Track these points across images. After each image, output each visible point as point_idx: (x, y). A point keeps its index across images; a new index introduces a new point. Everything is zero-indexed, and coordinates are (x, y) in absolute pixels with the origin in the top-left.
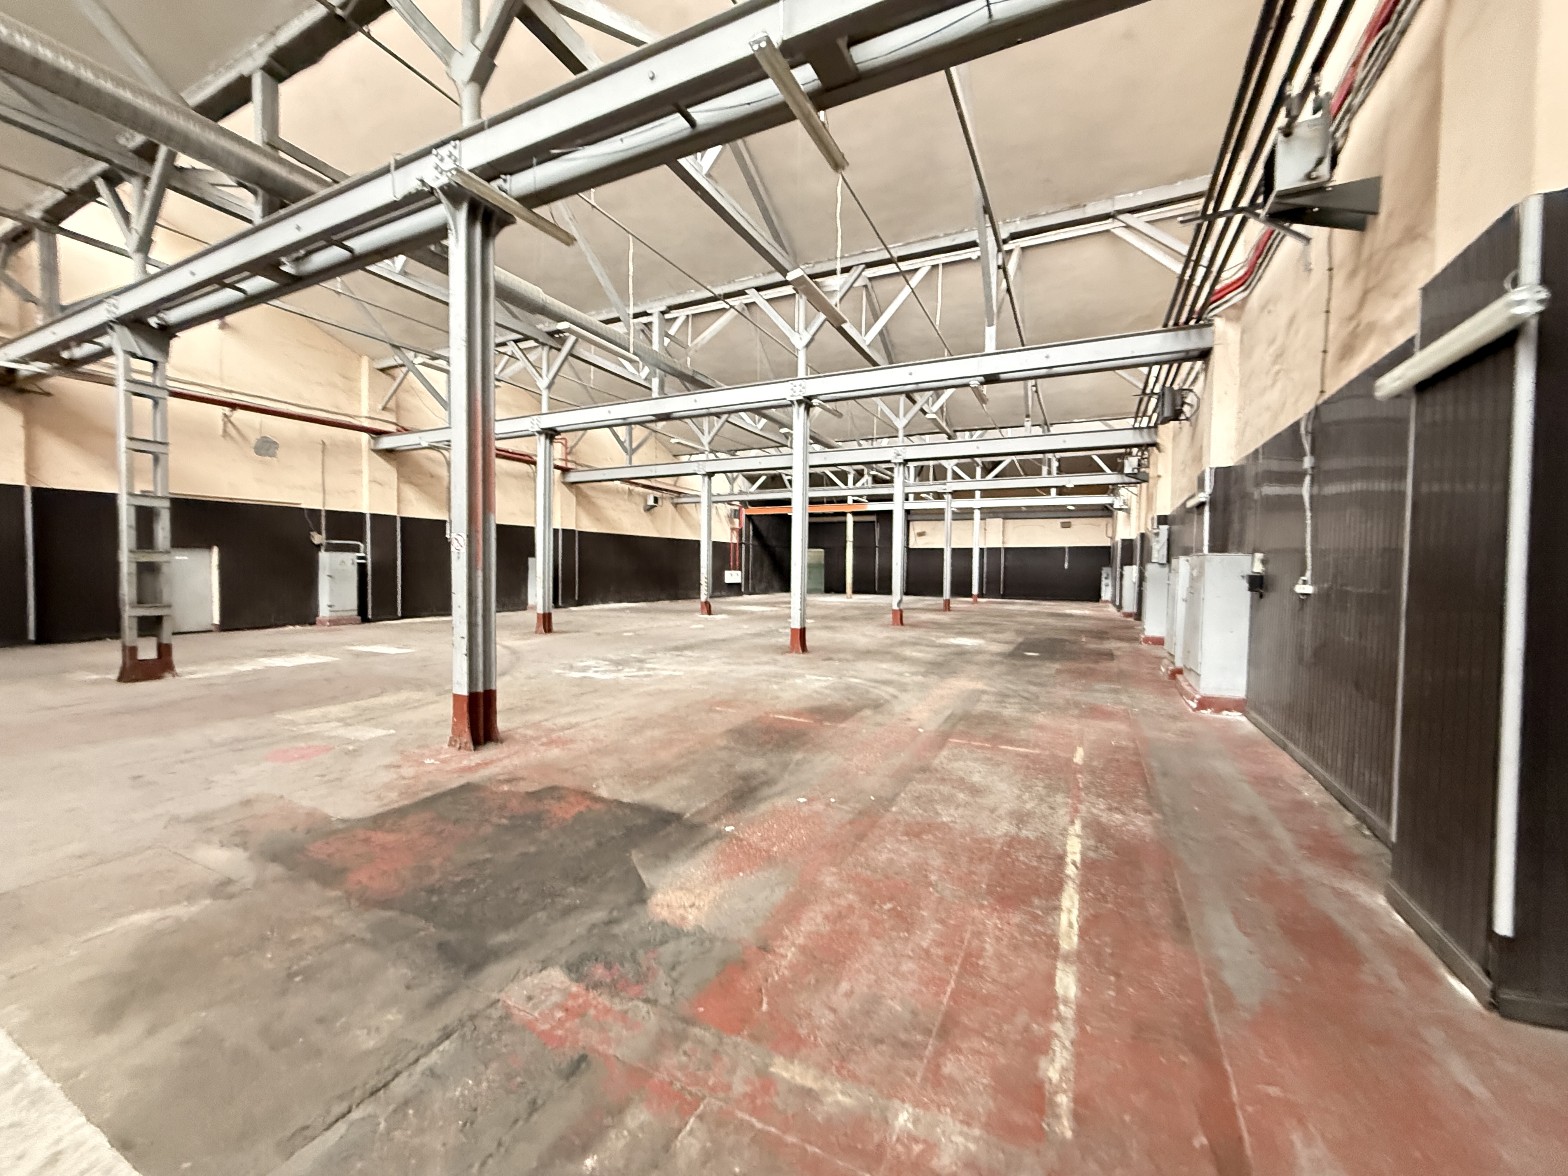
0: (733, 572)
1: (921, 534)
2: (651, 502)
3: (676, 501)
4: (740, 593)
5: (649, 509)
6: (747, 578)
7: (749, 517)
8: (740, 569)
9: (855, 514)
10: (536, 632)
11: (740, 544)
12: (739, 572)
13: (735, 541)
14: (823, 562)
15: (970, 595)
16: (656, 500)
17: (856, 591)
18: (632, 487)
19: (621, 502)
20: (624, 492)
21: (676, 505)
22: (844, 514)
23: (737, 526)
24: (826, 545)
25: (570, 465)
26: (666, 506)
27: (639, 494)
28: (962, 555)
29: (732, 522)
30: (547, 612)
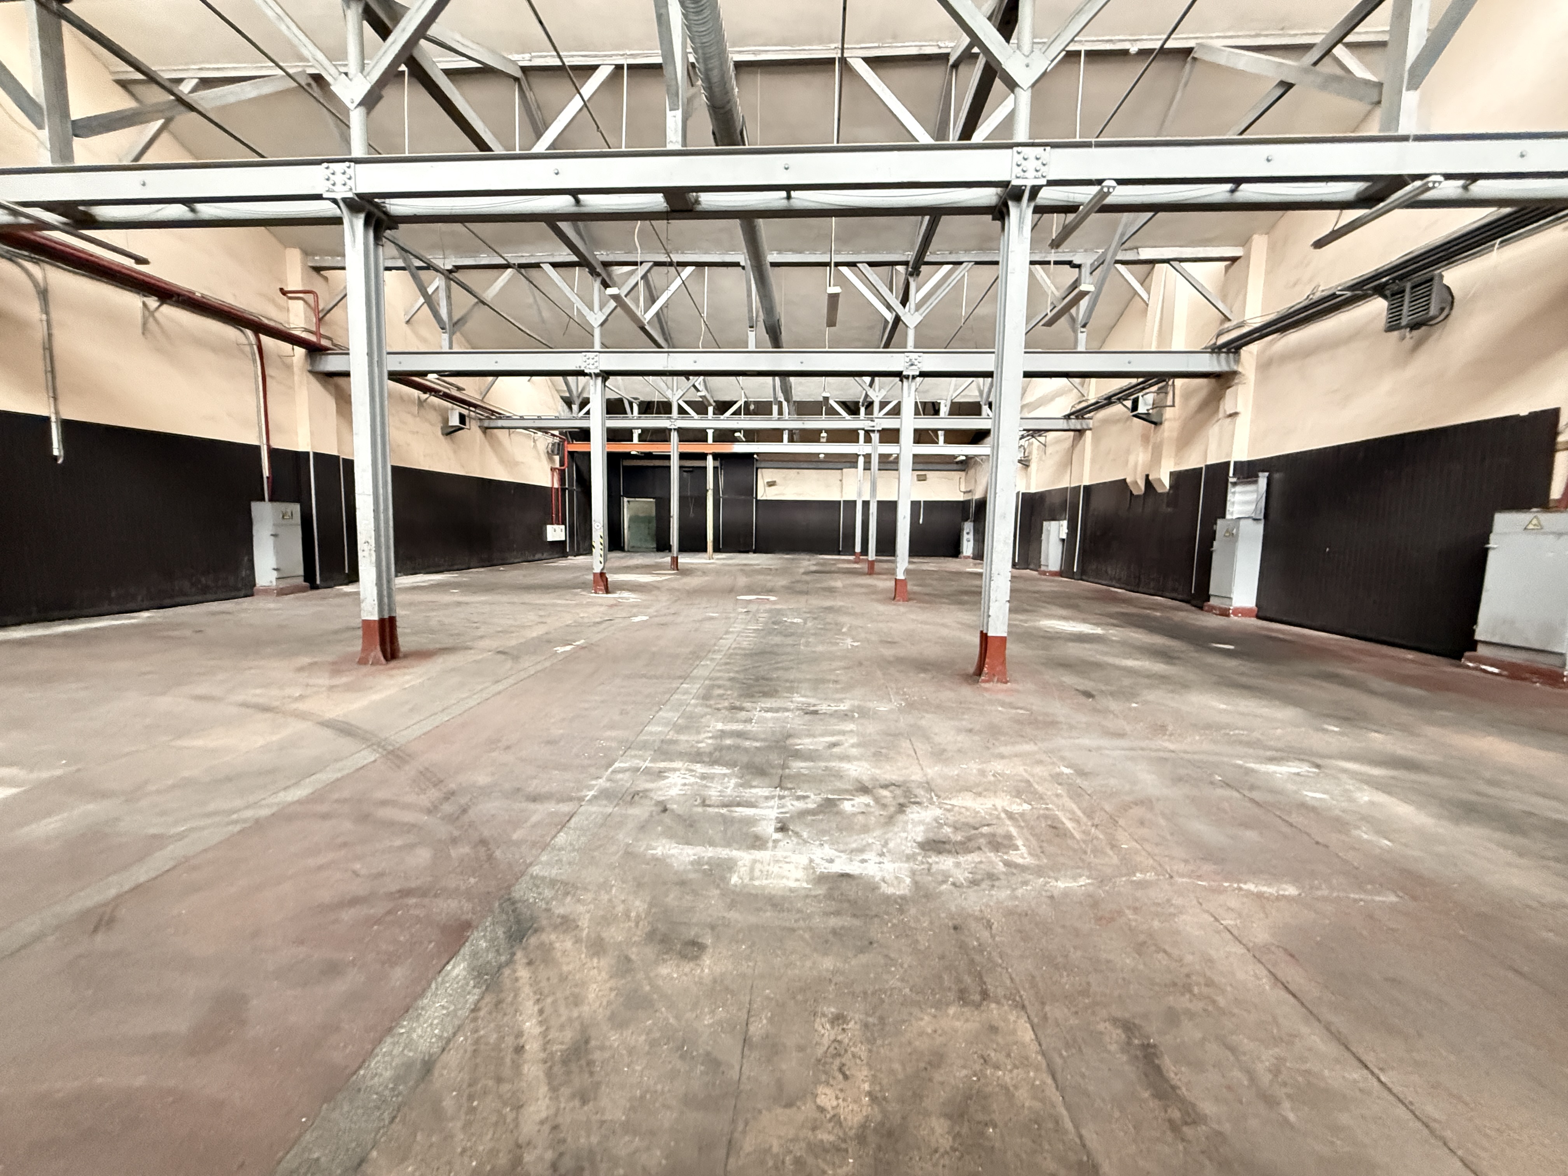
0: (556, 526)
1: (771, 484)
2: (455, 421)
3: (486, 423)
4: (564, 555)
5: (450, 432)
6: (571, 533)
7: (572, 454)
8: (564, 523)
11: (563, 490)
12: (563, 527)
13: (556, 485)
14: (654, 514)
16: (462, 418)
18: (424, 396)
19: (409, 419)
21: (485, 430)
23: (557, 465)
24: (658, 495)
25: (324, 342)
26: (473, 431)
27: (434, 407)
29: (551, 460)
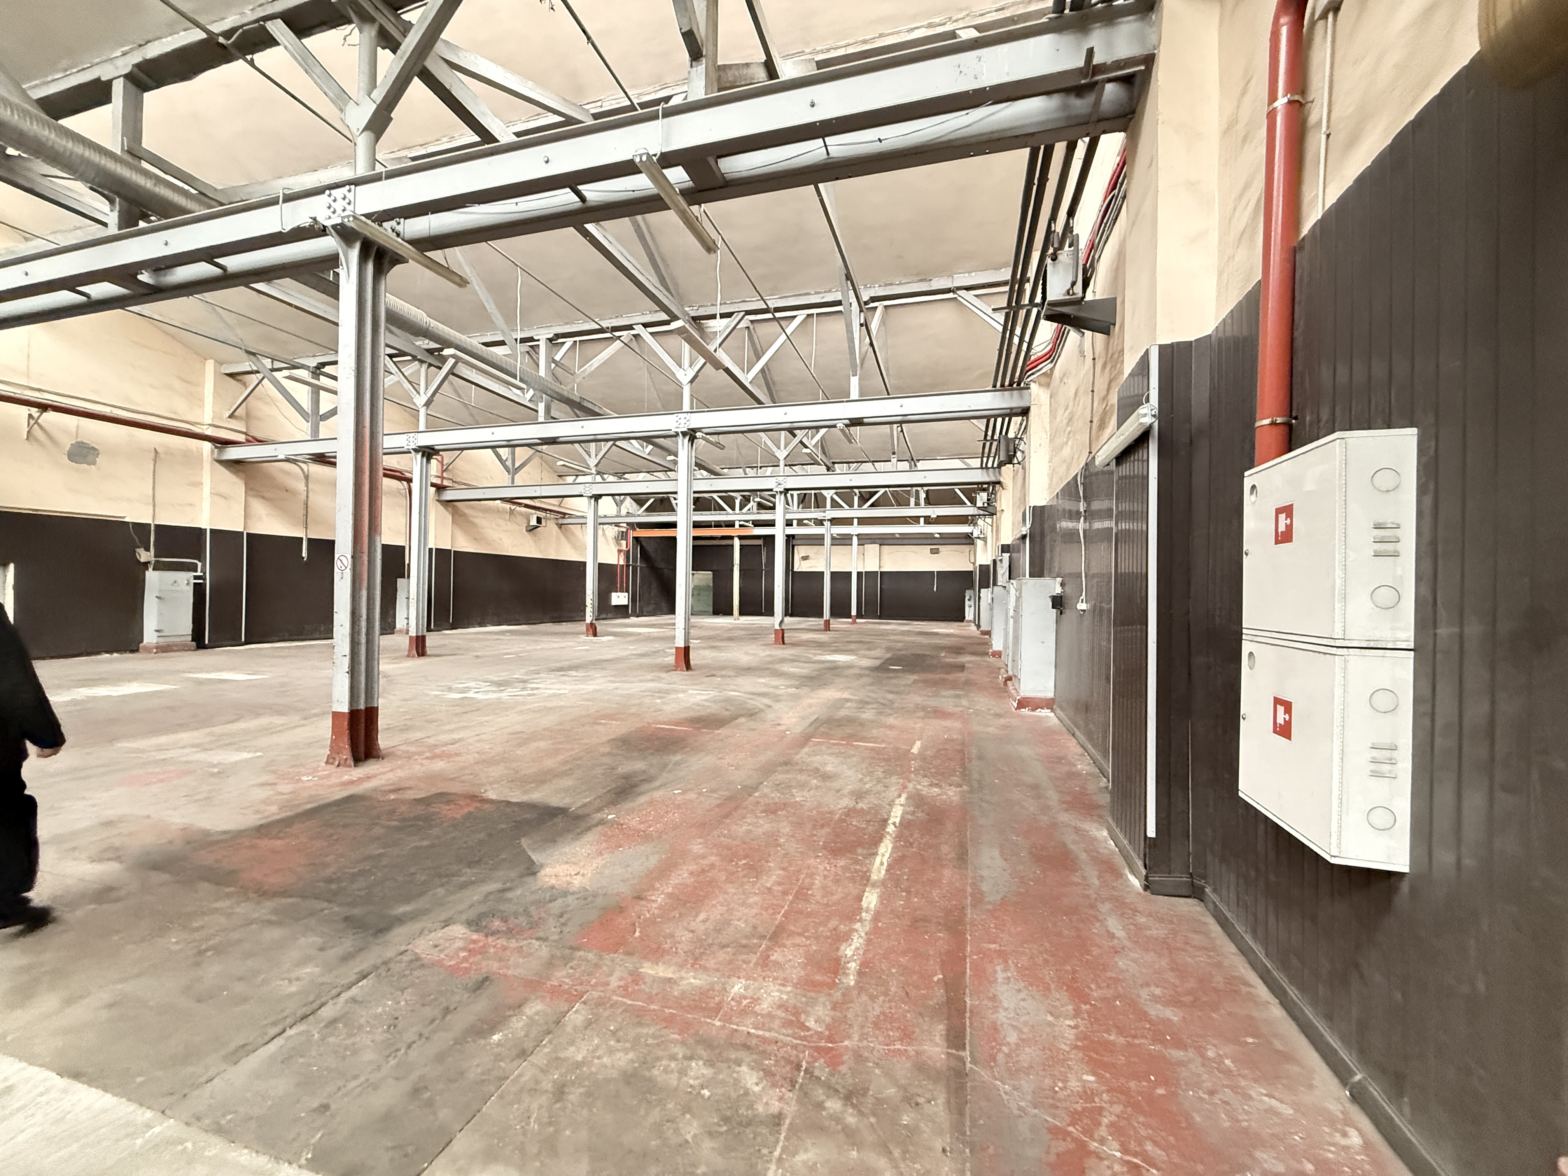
0: (619, 594)
1: (805, 558)
2: (534, 522)
3: (561, 521)
4: (627, 616)
5: (531, 529)
6: (634, 600)
7: (636, 539)
8: (627, 591)
9: (741, 538)
10: (408, 656)
11: (628, 566)
12: (626, 594)
13: (622, 562)
14: (711, 585)
15: (850, 616)
16: (539, 520)
17: (741, 613)
18: (513, 507)
19: (501, 522)
20: (504, 511)
21: (560, 526)
22: (732, 538)
23: (624, 548)
24: (714, 568)
25: (446, 483)
26: (550, 527)
27: (521, 514)
28: (841, 578)
29: (619, 544)
30: (420, 634)
